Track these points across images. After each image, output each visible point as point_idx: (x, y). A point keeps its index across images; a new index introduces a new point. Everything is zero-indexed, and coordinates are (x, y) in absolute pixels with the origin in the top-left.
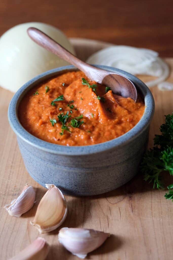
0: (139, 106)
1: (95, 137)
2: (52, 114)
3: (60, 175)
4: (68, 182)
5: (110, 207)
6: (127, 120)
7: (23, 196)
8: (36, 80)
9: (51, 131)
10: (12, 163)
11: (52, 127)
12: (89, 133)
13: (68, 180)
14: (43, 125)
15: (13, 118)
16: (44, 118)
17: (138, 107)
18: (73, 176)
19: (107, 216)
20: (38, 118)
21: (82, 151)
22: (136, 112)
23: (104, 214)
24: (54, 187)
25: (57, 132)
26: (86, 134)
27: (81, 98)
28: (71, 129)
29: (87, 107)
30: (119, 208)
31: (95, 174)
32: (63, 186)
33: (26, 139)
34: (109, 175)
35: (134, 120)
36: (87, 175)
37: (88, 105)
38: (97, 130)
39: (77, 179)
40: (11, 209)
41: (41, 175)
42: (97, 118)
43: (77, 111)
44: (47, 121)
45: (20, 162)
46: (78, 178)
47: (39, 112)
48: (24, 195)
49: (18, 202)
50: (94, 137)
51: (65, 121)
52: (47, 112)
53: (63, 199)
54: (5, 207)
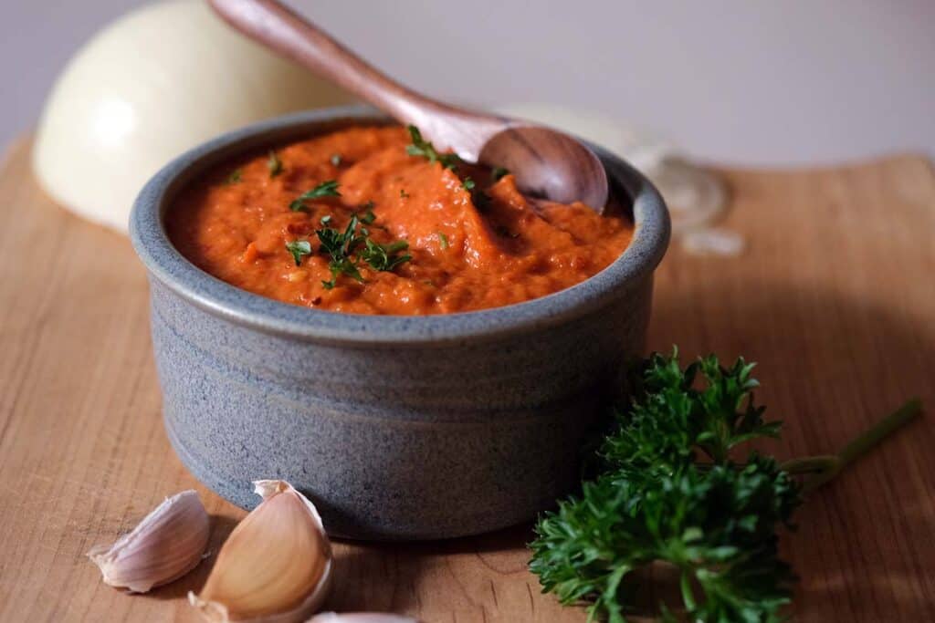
0: (612, 228)
1: (451, 300)
2: (295, 232)
3: (311, 438)
4: (339, 470)
5: (494, 581)
6: (567, 261)
7: (167, 514)
8: (234, 138)
9: (293, 276)
10: (119, 439)
11: (295, 267)
12: (430, 288)
13: (341, 459)
14: (261, 261)
15: (149, 233)
16: (264, 242)
17: (611, 231)
18: (361, 440)
19: (482, 607)
20: (242, 243)
21: (405, 328)
22: (602, 242)
23: (470, 600)
24: (285, 491)
25: (311, 280)
26: (417, 287)
27: (402, 191)
28: (364, 273)
29: (423, 217)
30: (528, 586)
31: (446, 437)
32: (321, 489)
33: (198, 293)
34: (496, 450)
35: (595, 262)
36: (414, 437)
37: (425, 211)
38: (458, 282)
39: (375, 457)
40: (115, 556)
41: (238, 447)
42: (460, 253)
43: (386, 230)
44: (277, 252)
45: (151, 436)
46: (379, 453)
47: (244, 228)
48: (171, 510)
49: (147, 533)
50: (447, 298)
51: (344, 248)
52: (278, 226)
53: (317, 531)
54: (90, 554)
